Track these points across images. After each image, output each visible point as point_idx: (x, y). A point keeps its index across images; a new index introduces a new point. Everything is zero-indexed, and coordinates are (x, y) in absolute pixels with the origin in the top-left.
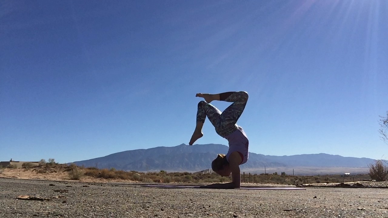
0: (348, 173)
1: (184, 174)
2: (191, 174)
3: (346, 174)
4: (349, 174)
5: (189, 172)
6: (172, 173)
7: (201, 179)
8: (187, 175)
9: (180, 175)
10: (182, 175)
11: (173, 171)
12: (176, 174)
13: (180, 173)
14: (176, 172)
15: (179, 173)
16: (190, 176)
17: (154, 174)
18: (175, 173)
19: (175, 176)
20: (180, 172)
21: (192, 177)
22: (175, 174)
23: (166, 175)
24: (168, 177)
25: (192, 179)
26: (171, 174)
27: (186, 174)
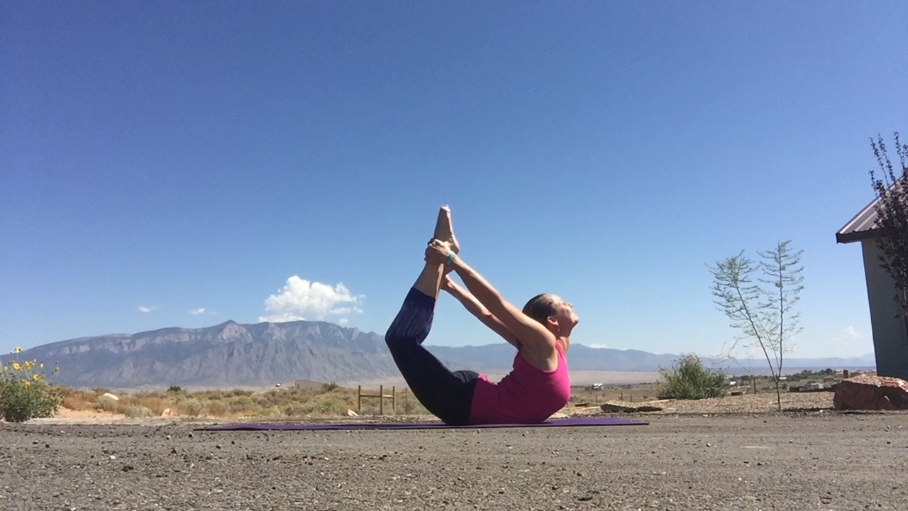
0: (599, 383)
1: (233, 394)
2: (250, 393)
3: (595, 385)
4: (600, 385)
5: (246, 389)
6: (201, 393)
7: (276, 404)
8: (241, 396)
9: (221, 396)
10: (229, 396)
11: (204, 389)
12: (213, 394)
13: (223, 394)
14: (212, 389)
16: (249, 398)
17: (154, 395)
18: (208, 392)
19: (210, 399)
20: (223, 389)
21: (254, 401)
22: (210, 395)
23: (188, 397)
24: (190, 401)
25: (253, 404)
26: (198, 394)
27: (238, 393)
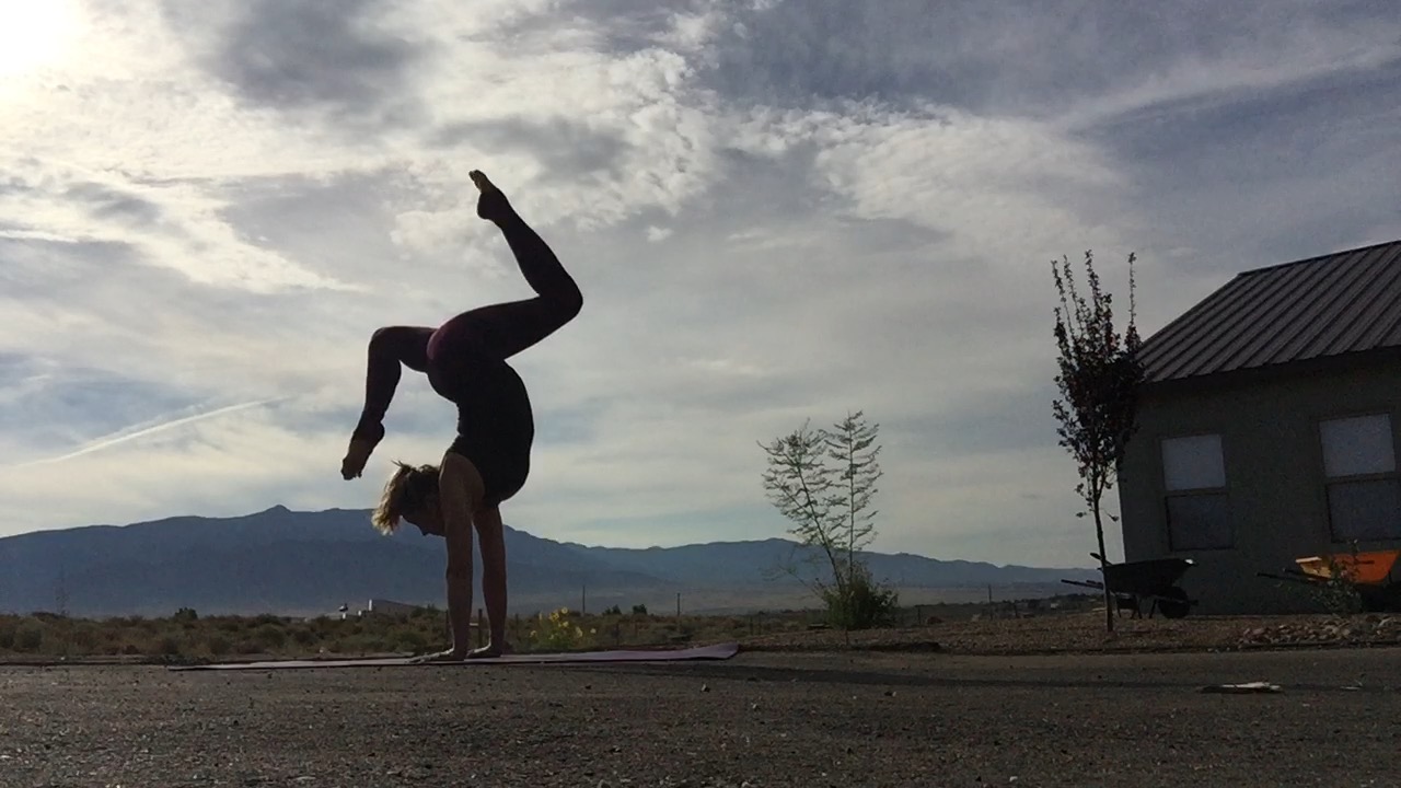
2: (287, 621)
9: (239, 626)
10: (251, 624)
12: (226, 622)
13: (245, 620)
15: (237, 618)
16: (281, 630)
21: (292, 634)
22: (221, 624)
27: (266, 621)
